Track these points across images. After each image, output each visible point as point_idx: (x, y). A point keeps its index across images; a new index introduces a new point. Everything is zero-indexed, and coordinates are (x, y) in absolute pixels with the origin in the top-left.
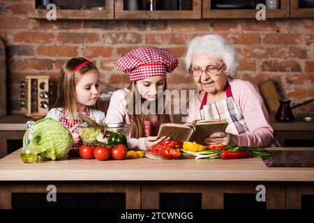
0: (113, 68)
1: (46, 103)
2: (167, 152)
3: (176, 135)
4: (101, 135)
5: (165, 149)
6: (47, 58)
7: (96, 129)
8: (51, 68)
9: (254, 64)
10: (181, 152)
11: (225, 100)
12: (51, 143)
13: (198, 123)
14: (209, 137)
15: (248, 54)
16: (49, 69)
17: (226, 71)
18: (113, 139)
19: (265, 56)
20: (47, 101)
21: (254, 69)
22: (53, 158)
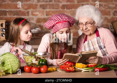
0: (38, 15)
1: (4, 34)
2: (68, 69)
3: (72, 59)
4: (35, 59)
5: (67, 67)
6: (4, 10)
7: (32, 57)
8: (6, 15)
9: (109, 12)
10: (75, 68)
11: (96, 38)
12: (10, 66)
13: (83, 53)
14: (88, 59)
15: (106, 7)
16: (5, 15)
17: (95, 25)
18: (41, 62)
19: (115, 8)
20: (5, 33)
21: (110, 15)
22: (11, 73)
